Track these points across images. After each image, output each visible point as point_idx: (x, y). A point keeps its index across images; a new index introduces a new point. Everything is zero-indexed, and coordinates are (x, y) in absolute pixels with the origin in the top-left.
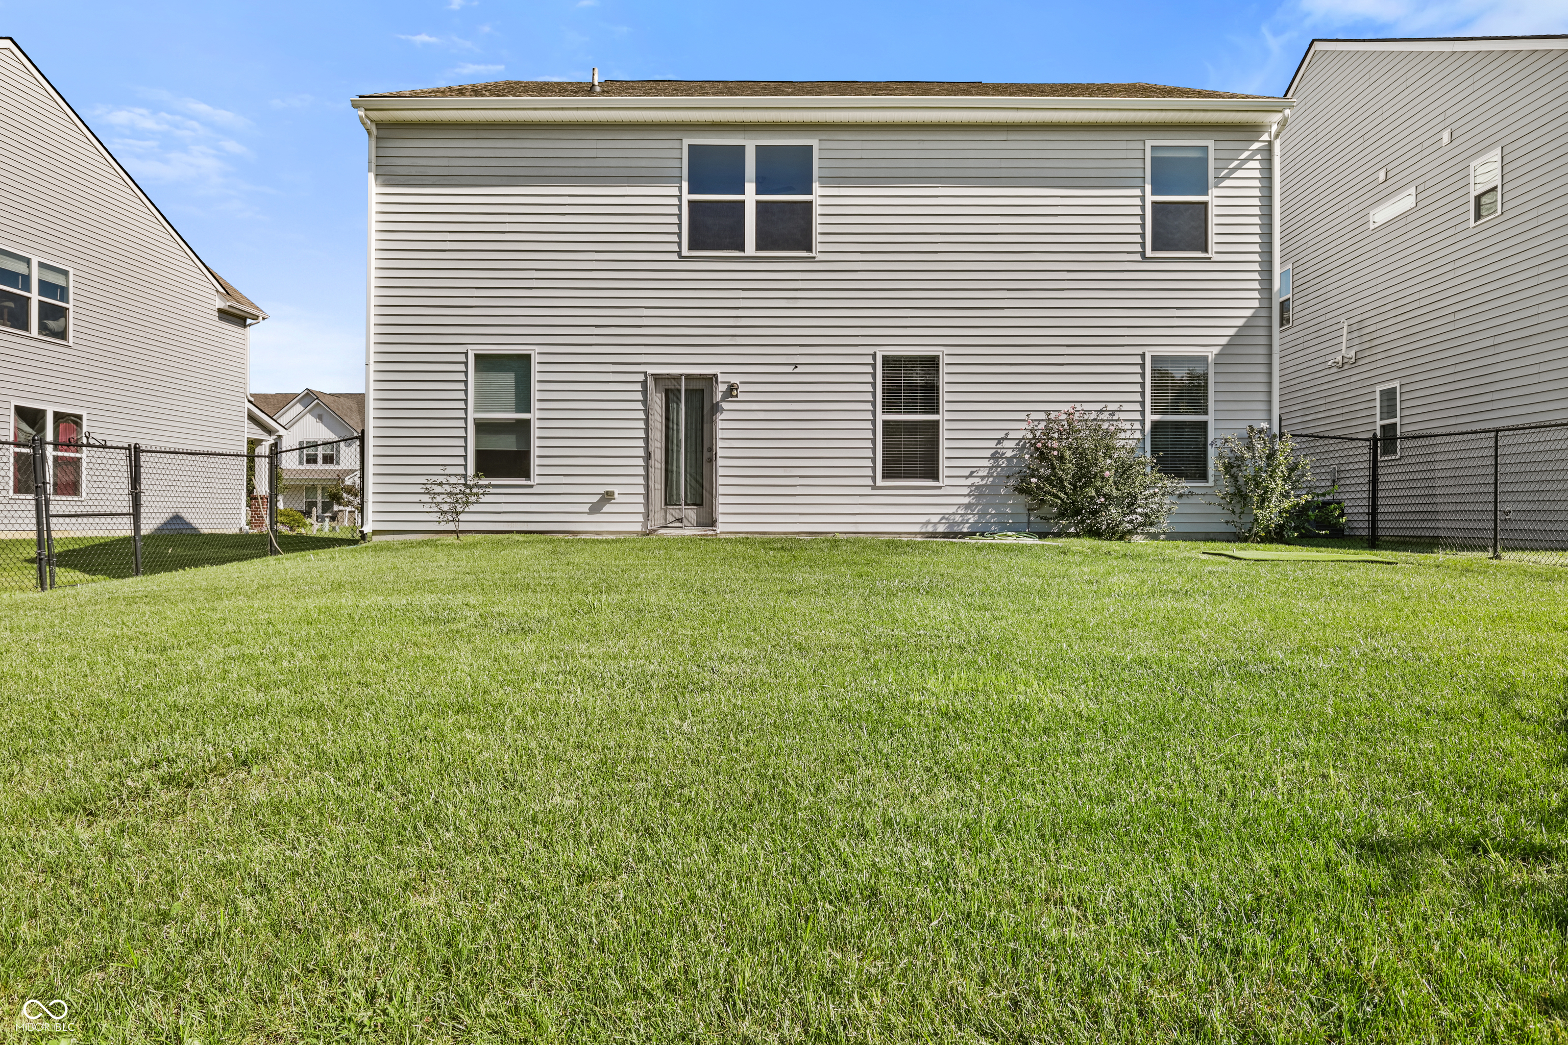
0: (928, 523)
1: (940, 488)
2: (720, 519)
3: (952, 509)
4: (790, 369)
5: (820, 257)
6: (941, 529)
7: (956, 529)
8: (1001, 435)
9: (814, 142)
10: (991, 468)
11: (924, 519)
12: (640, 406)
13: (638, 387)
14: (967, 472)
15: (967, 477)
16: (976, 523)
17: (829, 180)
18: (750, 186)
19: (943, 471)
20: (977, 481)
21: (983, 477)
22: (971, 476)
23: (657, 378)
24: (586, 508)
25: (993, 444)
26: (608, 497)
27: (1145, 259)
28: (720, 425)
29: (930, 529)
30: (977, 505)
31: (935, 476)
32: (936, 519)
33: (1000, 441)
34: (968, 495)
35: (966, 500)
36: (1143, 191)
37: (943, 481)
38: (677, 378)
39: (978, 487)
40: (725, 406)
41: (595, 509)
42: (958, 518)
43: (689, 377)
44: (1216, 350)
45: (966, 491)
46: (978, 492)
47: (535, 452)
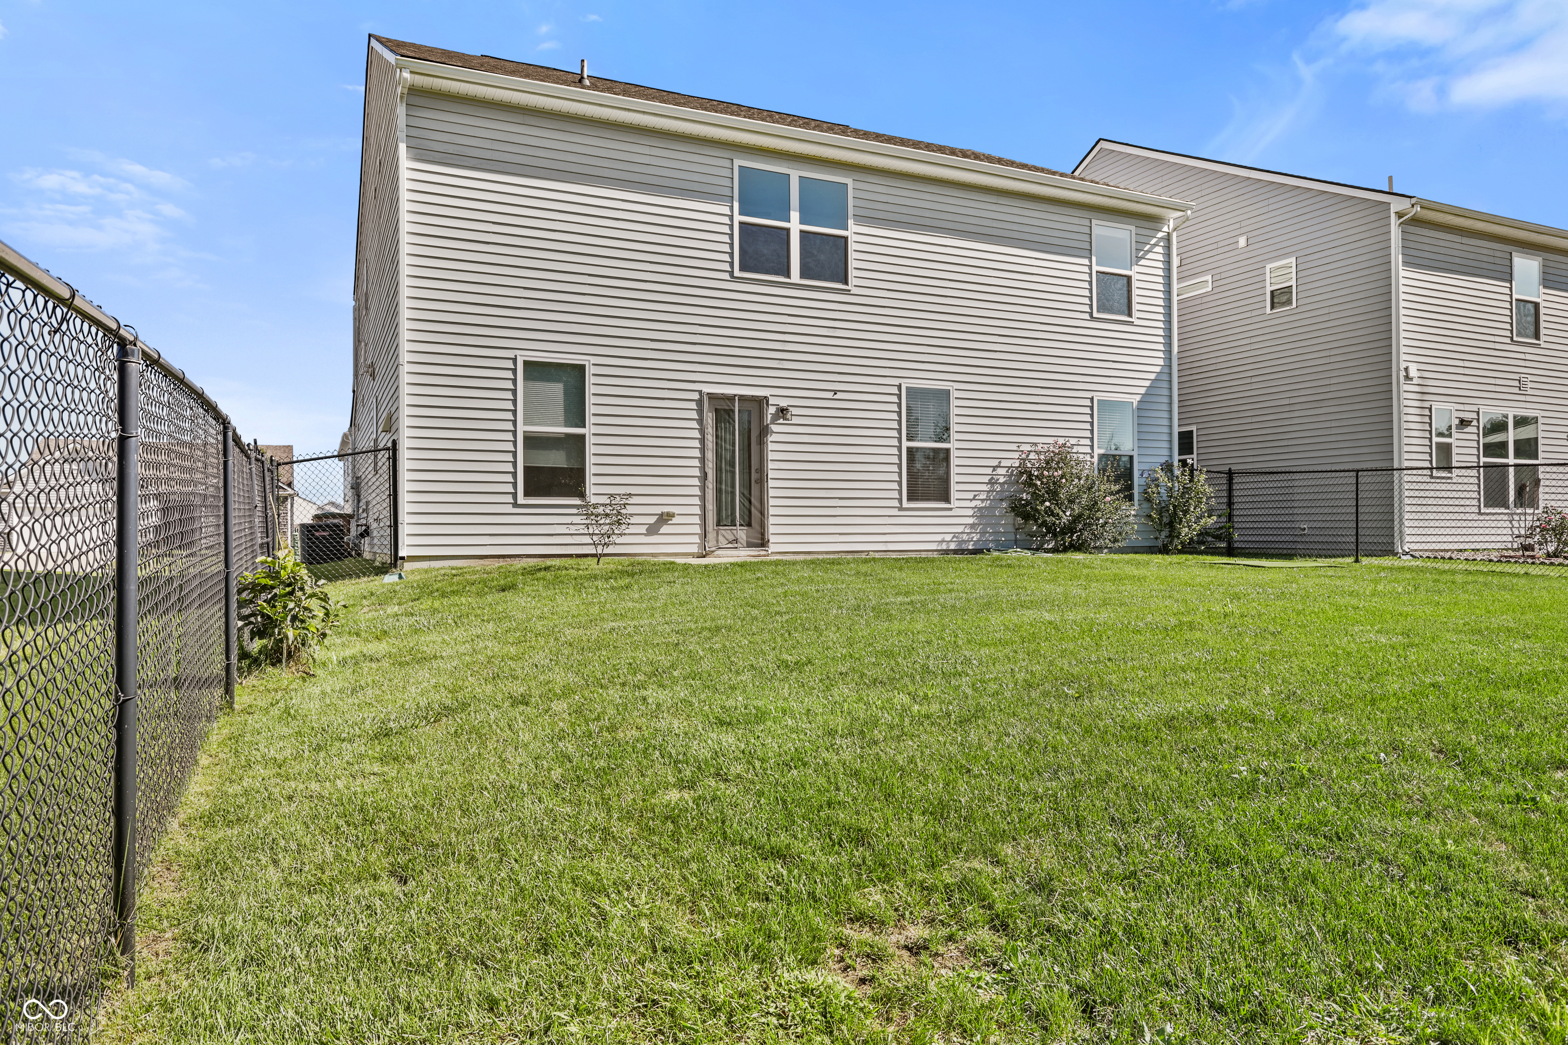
0: (943, 541)
1: (951, 509)
2: (772, 539)
3: (960, 529)
4: (830, 395)
5: (855, 291)
6: (953, 546)
7: (964, 547)
8: (995, 463)
9: (848, 181)
10: (988, 492)
11: (939, 538)
12: (695, 425)
13: (693, 405)
14: (971, 495)
15: (971, 500)
16: (978, 541)
17: (861, 219)
18: (795, 215)
19: (954, 495)
20: (978, 503)
21: (983, 500)
22: (974, 499)
23: (711, 396)
24: (643, 529)
25: (989, 471)
26: (664, 518)
27: (1092, 318)
28: (771, 447)
29: (944, 547)
30: (979, 524)
31: (946, 498)
32: (948, 537)
33: (995, 468)
34: (973, 516)
35: (971, 521)
36: (1091, 261)
37: (954, 503)
38: (731, 398)
39: (980, 509)
40: (774, 428)
41: (652, 530)
42: (965, 537)
43: (742, 398)
44: (1138, 398)
45: (970, 512)
46: (981, 513)
47: (590, 470)
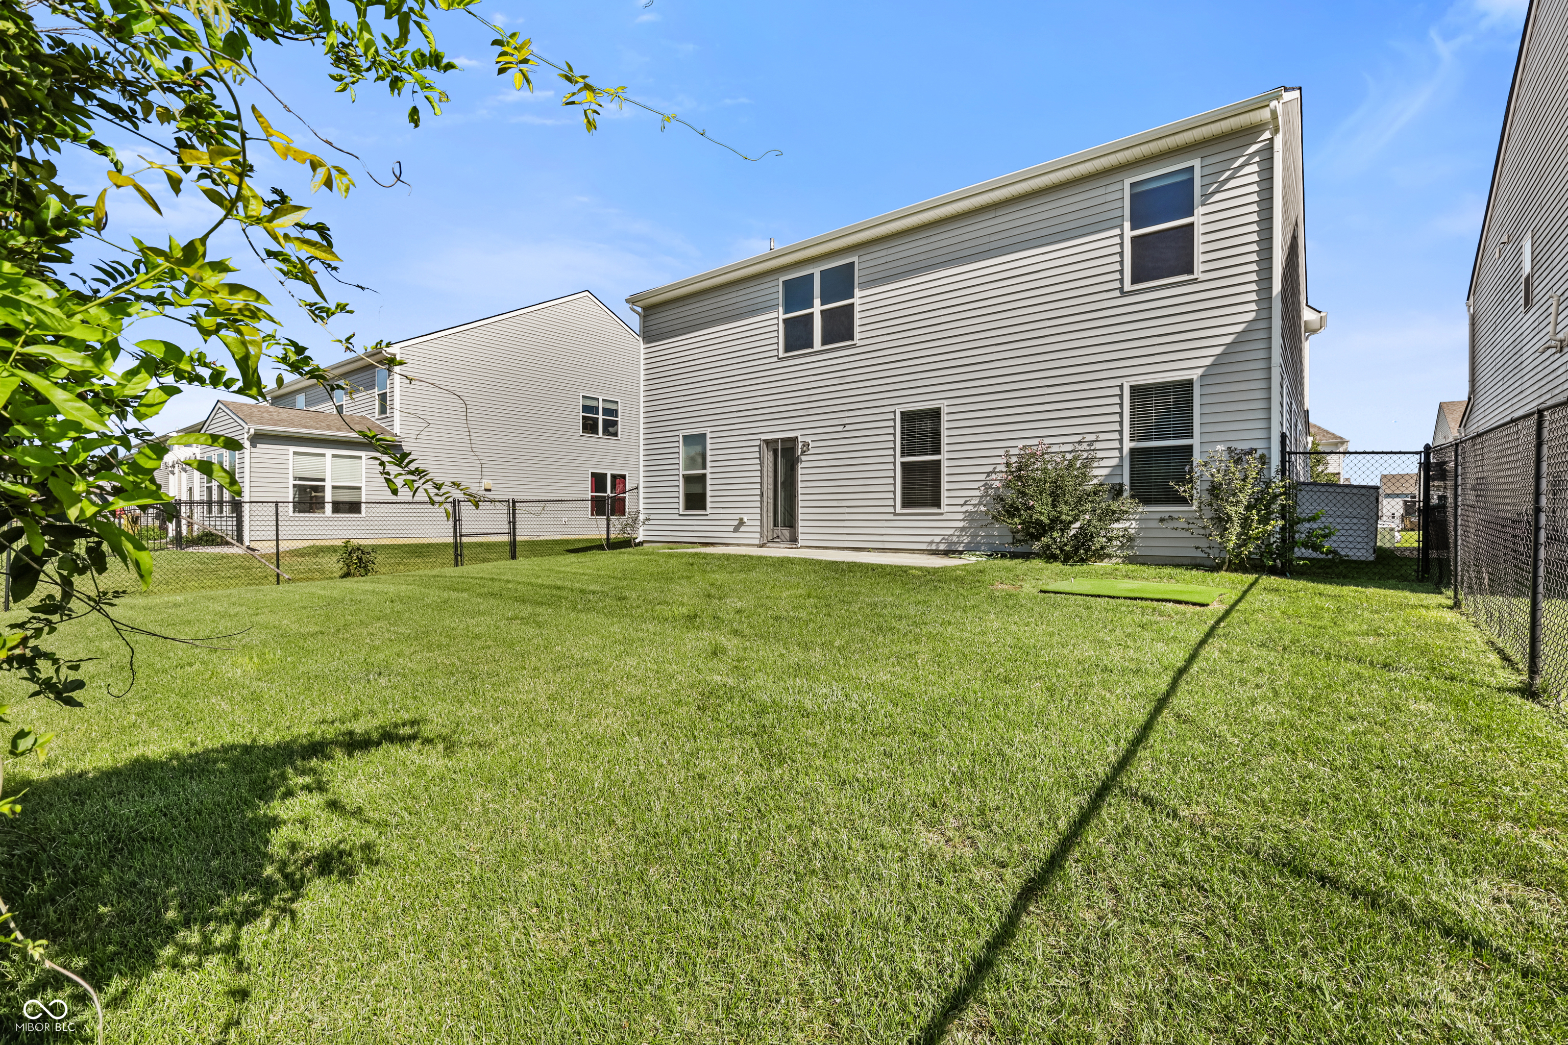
0: (932, 542)
1: (942, 514)
2: (800, 537)
3: (951, 532)
4: (840, 428)
5: (859, 343)
6: (942, 547)
7: (953, 548)
8: (990, 469)
9: (855, 259)
10: (981, 497)
11: (929, 539)
12: (758, 461)
13: (757, 449)
14: (962, 501)
15: (962, 505)
16: (969, 543)
17: (864, 286)
18: (817, 302)
19: (944, 501)
20: (970, 508)
21: (975, 505)
22: (965, 504)
23: (767, 442)
24: (732, 529)
25: (983, 477)
26: (741, 522)
27: (1124, 294)
28: (800, 471)
29: (934, 547)
30: (970, 528)
31: (937, 503)
32: (938, 539)
33: (989, 474)
34: (963, 520)
35: (961, 524)
36: (1122, 230)
37: (944, 508)
38: (775, 441)
39: (971, 513)
40: (803, 458)
41: (736, 529)
42: (955, 539)
43: (783, 440)
44: (1200, 372)
45: (961, 516)
46: (970, 517)
47: (709, 493)
